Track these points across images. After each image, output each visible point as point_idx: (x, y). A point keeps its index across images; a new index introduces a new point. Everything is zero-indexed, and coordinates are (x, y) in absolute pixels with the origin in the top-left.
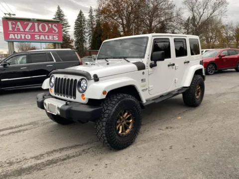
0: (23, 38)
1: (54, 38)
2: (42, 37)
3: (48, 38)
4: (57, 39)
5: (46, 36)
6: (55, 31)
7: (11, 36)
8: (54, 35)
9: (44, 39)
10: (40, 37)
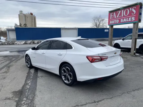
0: (115, 22)
1: (132, 19)
2: (125, 20)
3: (128, 20)
4: (134, 19)
5: (127, 19)
6: (133, 13)
7: (111, 22)
8: (132, 17)
9: (125, 21)
10: (123, 20)
